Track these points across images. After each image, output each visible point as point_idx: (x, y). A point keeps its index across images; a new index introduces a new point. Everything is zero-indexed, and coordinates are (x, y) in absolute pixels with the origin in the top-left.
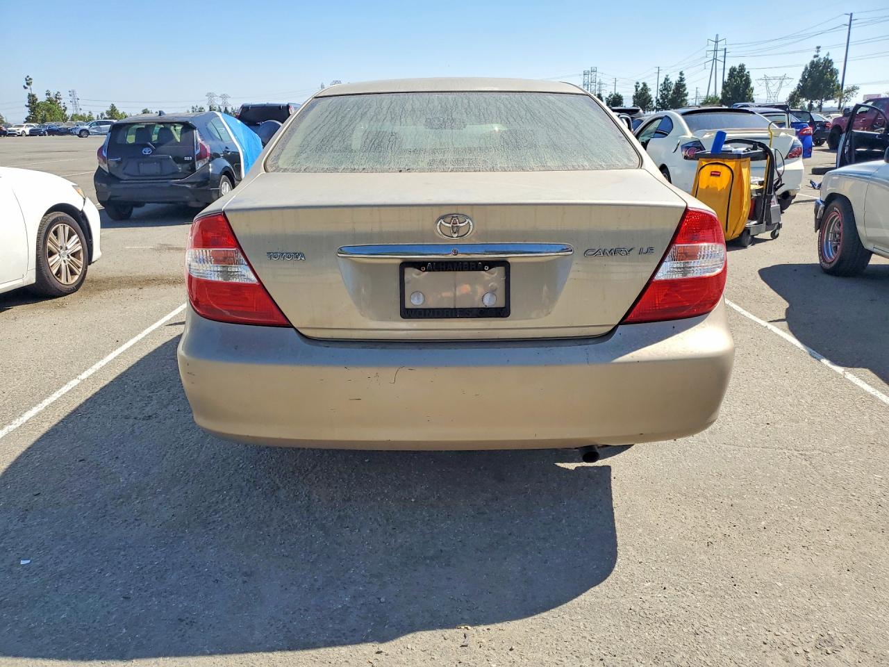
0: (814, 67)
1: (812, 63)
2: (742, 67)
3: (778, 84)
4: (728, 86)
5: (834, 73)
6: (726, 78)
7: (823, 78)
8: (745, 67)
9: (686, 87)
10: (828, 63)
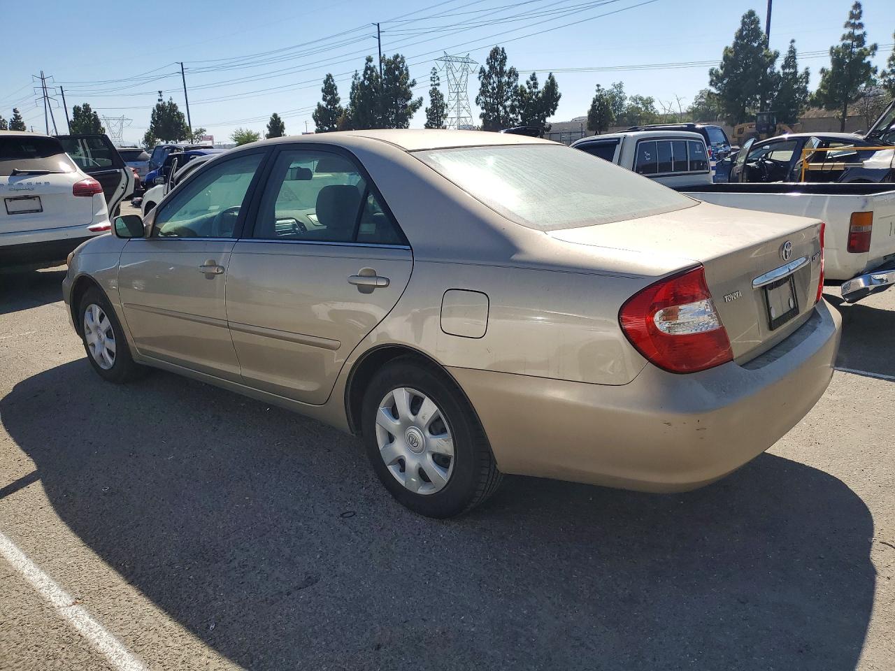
0: (160, 108)
1: (158, 106)
2: (87, 107)
3: (119, 124)
4: (76, 125)
5: (180, 116)
6: (71, 117)
7: (172, 121)
8: (90, 107)
9: (25, 125)
10: (173, 107)
